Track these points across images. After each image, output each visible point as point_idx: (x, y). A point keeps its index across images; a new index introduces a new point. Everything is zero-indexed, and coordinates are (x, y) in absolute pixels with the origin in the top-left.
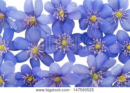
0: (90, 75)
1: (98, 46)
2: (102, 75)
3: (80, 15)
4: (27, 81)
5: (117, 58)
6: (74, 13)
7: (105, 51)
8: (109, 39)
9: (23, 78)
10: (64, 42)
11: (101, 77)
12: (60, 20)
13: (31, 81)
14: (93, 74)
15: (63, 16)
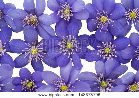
0: (98, 82)
1: (107, 50)
2: (112, 82)
3: (88, 15)
4: (26, 87)
5: (129, 65)
6: (81, 12)
7: (116, 56)
8: (121, 42)
9: (22, 83)
10: (69, 45)
11: (110, 85)
12: (65, 19)
13: (31, 87)
14: (102, 81)
15: (68, 16)
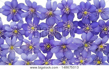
0: (83, 45)
1: (88, 28)
2: (90, 44)
3: (78, 11)
4: (46, 48)
5: (98, 35)
6: (75, 9)
7: (92, 31)
8: (94, 24)
9: (44, 46)
10: (69, 26)
11: (89, 45)
12: (67, 13)
13: (49, 48)
14: (85, 44)
15: (68, 11)
